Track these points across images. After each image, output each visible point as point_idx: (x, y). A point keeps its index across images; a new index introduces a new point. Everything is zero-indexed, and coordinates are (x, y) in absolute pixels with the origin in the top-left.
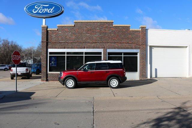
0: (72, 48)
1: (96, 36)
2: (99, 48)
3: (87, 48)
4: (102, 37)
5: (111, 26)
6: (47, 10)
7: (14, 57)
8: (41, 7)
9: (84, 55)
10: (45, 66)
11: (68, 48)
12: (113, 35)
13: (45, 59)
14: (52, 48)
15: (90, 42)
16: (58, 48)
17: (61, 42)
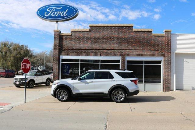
0: (87, 55)
1: (114, 42)
2: (116, 55)
3: (104, 55)
4: (120, 43)
5: (131, 31)
6: (60, 13)
8: (53, 10)
9: (100, 63)
10: (57, 75)
11: (82, 55)
12: (132, 40)
13: (57, 67)
14: (65, 55)
15: (107, 49)
16: (72, 55)
17: (74, 48)
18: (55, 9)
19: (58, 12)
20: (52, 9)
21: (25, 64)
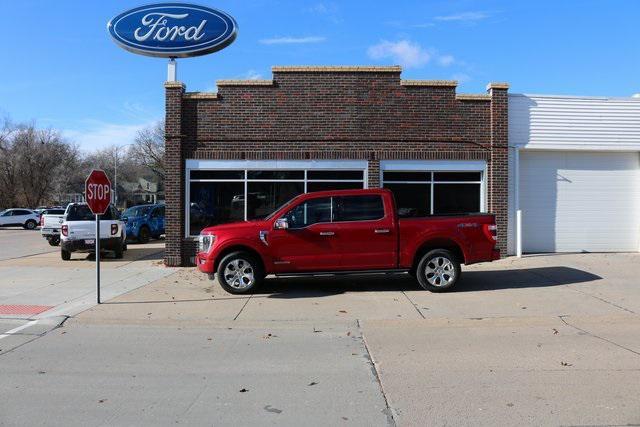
0: (266, 157)
1: (347, 117)
2: (354, 157)
3: (318, 156)
4: (363, 120)
5: (394, 85)
6: (181, 32)
7: (93, 189)
8: (161, 22)
9: (305, 181)
10: (178, 217)
11: (253, 157)
12: (399, 114)
13: (178, 194)
14: (203, 157)
15: (326, 138)
16: (221, 157)
17: (229, 136)
18: (165, 18)
19: (176, 27)
20: (156, 18)
21: (96, 185)
